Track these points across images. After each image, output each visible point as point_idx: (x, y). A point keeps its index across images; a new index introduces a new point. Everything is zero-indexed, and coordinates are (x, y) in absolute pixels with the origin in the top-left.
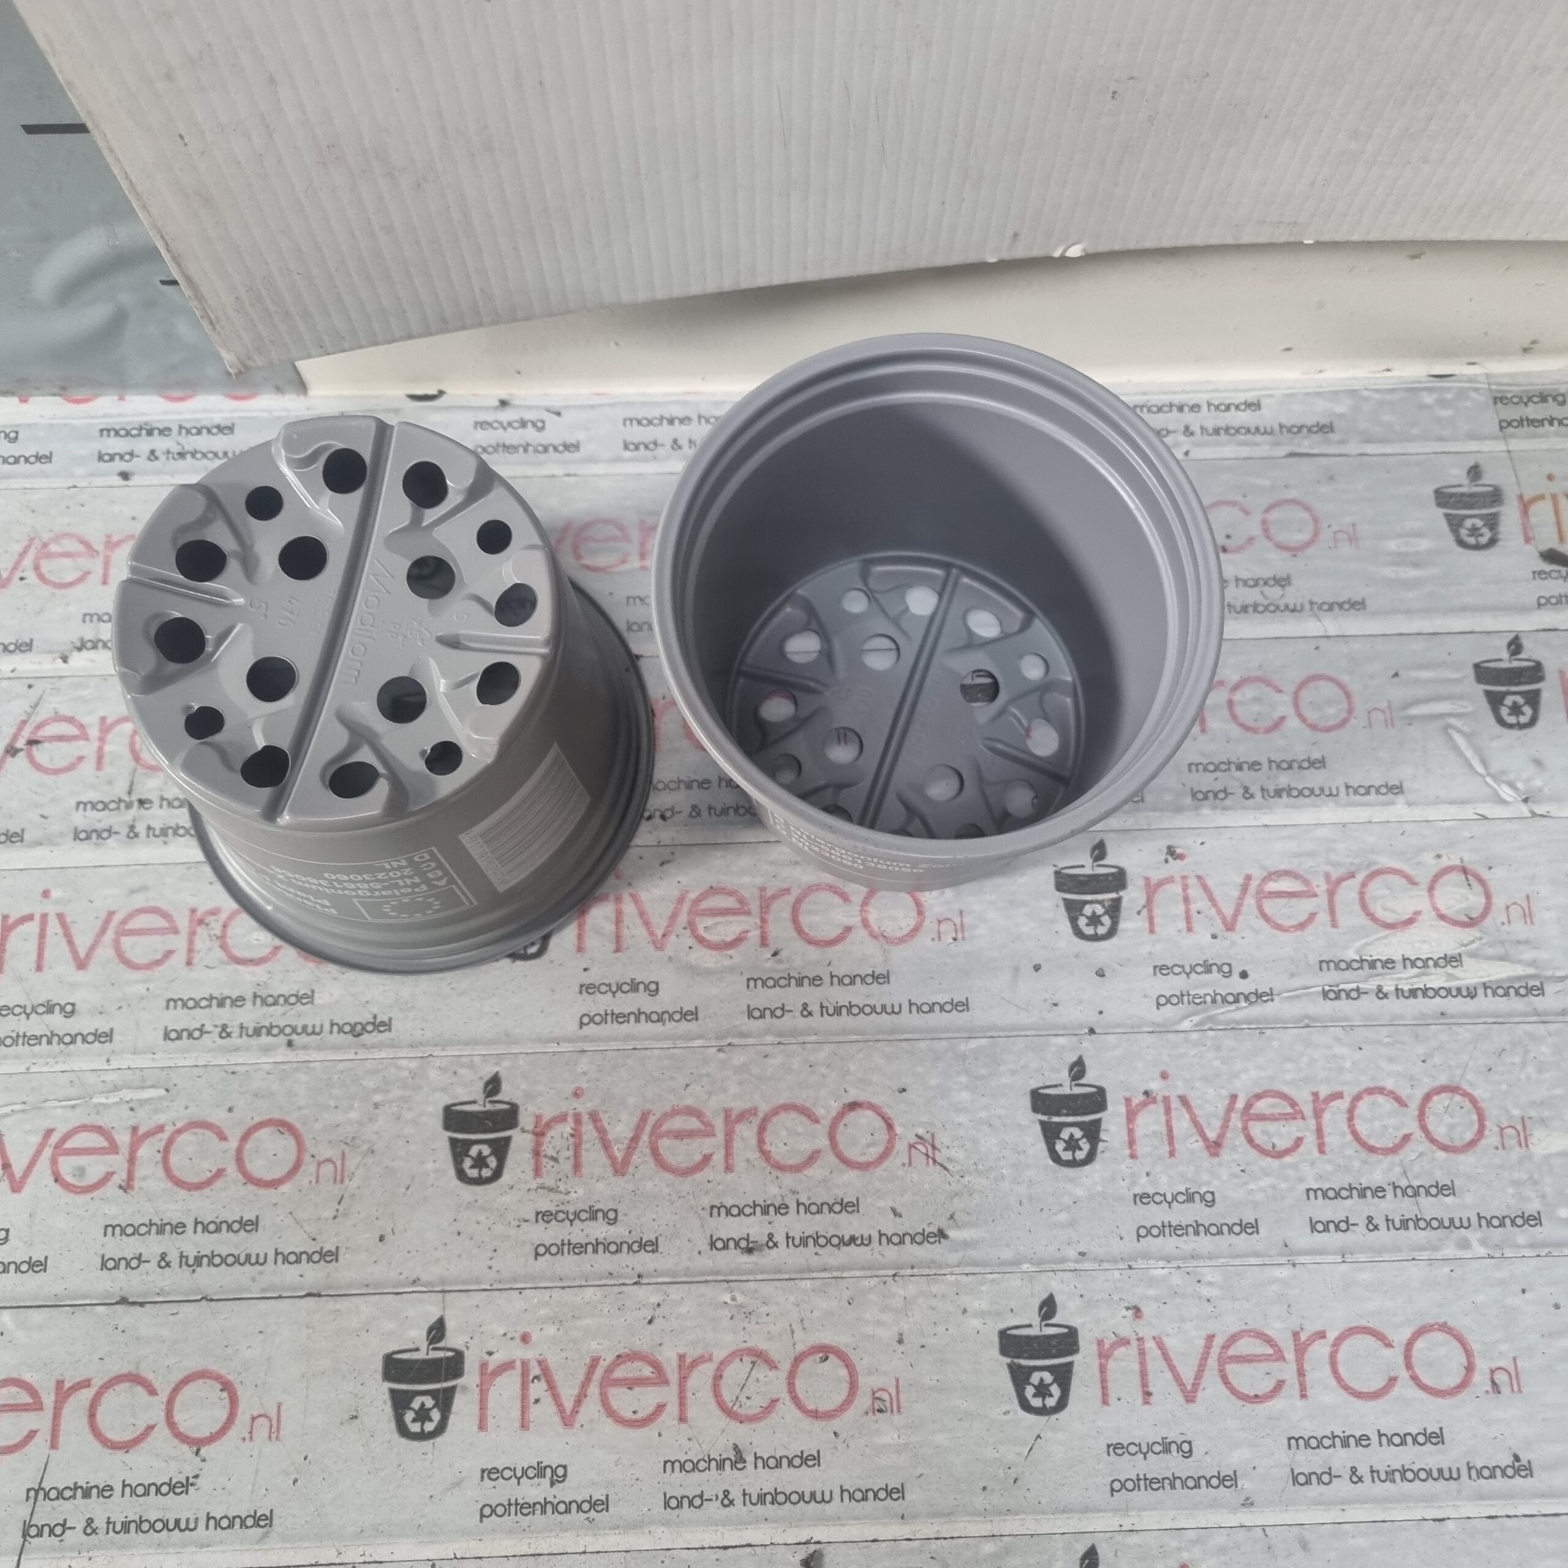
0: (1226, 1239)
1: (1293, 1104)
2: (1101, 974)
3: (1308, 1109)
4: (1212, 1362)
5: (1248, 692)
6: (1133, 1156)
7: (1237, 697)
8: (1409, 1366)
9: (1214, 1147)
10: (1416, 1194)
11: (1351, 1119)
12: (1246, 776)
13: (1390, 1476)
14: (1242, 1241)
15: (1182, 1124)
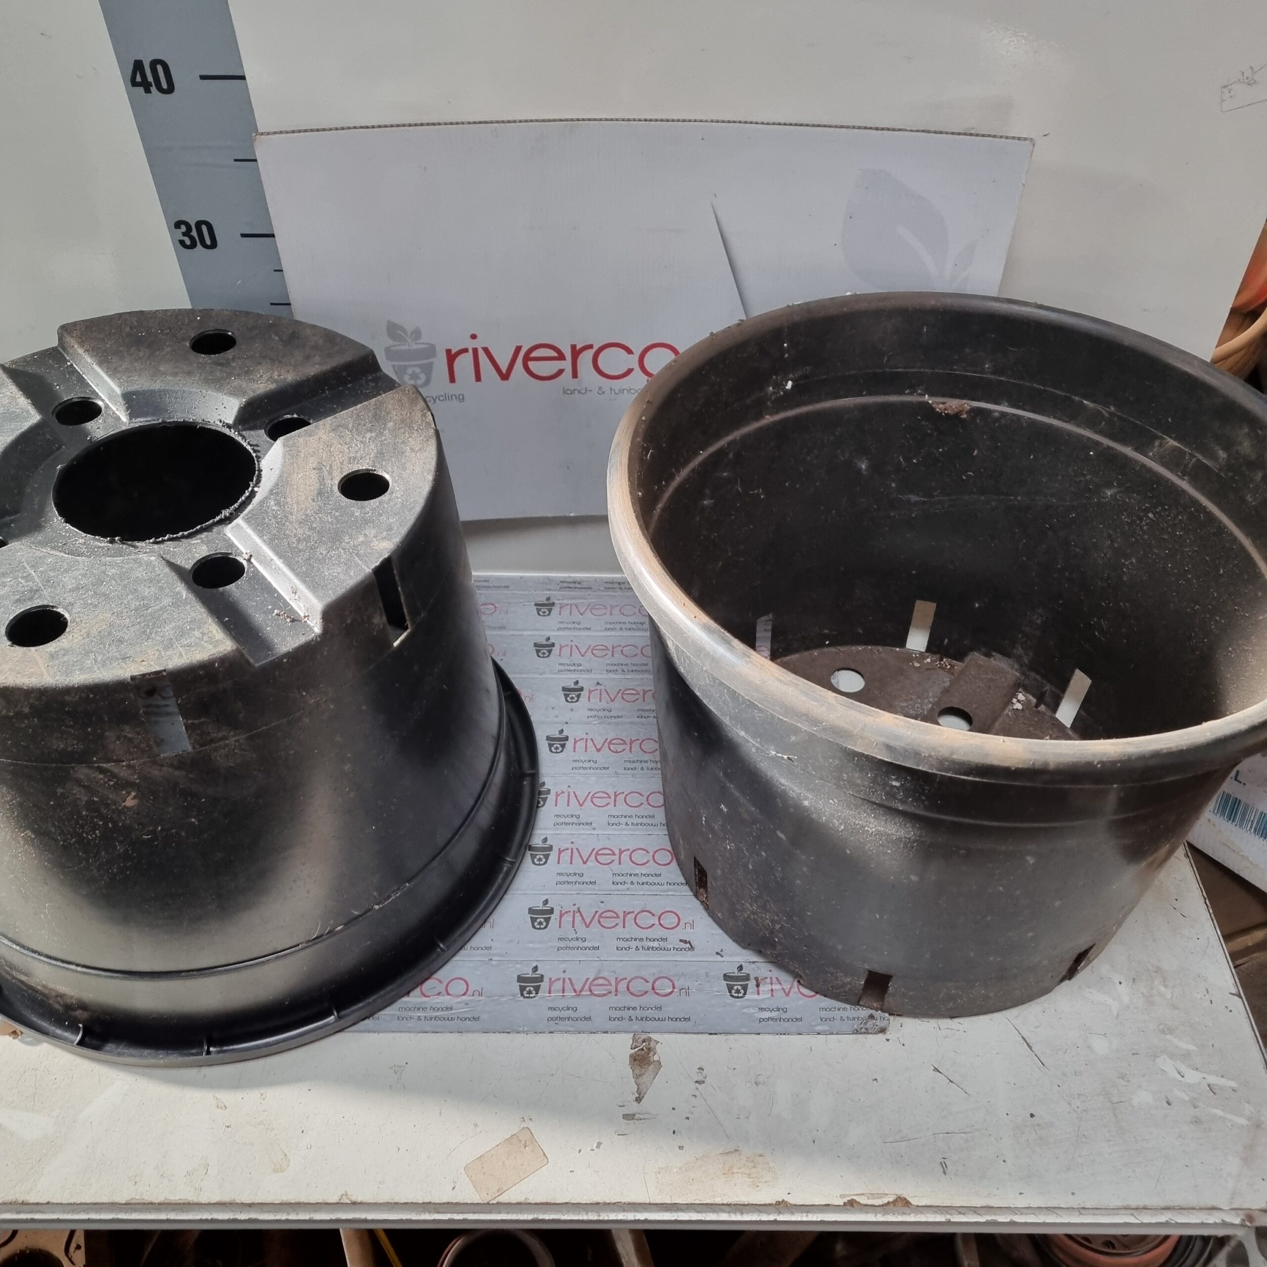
0: (599, 771)
1: (624, 741)
2: (572, 710)
3: (628, 742)
4: (589, 797)
5: (628, 648)
6: (574, 751)
7: (625, 649)
8: (647, 800)
9: (599, 750)
10: (657, 762)
11: (640, 745)
12: (623, 667)
13: (637, 824)
14: (604, 771)
15: (590, 744)
